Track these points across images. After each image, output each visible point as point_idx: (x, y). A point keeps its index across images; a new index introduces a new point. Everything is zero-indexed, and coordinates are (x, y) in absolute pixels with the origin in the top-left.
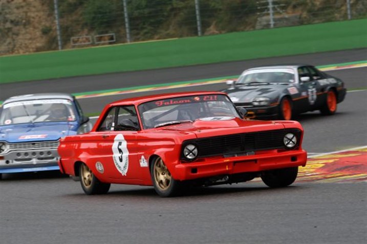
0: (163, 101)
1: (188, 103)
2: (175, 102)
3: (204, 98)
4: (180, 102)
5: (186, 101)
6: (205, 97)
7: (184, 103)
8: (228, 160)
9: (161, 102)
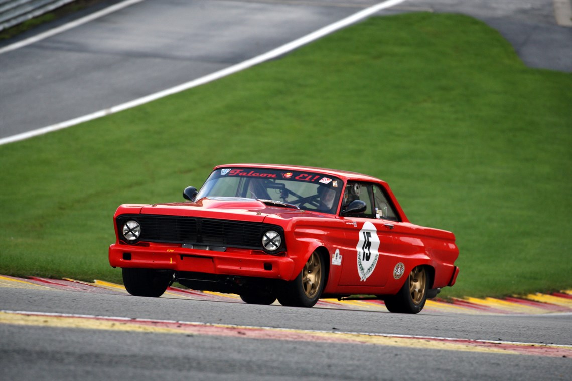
4: (261, 175)
8: (172, 251)
9: (238, 171)
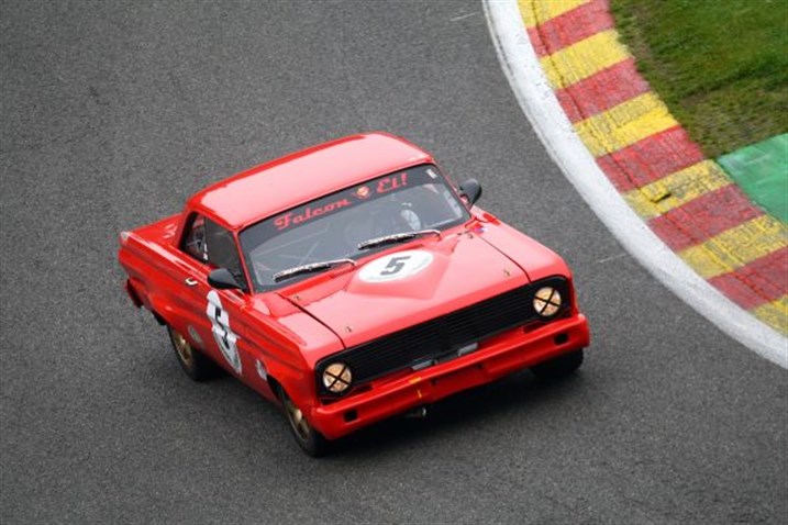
0: (290, 214)
1: (343, 208)
2: (315, 213)
3: (378, 186)
4: (326, 209)
5: (339, 204)
6: (381, 183)
7: (337, 210)
8: (419, 379)
9: (286, 216)
